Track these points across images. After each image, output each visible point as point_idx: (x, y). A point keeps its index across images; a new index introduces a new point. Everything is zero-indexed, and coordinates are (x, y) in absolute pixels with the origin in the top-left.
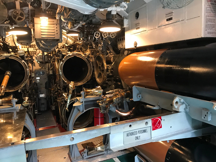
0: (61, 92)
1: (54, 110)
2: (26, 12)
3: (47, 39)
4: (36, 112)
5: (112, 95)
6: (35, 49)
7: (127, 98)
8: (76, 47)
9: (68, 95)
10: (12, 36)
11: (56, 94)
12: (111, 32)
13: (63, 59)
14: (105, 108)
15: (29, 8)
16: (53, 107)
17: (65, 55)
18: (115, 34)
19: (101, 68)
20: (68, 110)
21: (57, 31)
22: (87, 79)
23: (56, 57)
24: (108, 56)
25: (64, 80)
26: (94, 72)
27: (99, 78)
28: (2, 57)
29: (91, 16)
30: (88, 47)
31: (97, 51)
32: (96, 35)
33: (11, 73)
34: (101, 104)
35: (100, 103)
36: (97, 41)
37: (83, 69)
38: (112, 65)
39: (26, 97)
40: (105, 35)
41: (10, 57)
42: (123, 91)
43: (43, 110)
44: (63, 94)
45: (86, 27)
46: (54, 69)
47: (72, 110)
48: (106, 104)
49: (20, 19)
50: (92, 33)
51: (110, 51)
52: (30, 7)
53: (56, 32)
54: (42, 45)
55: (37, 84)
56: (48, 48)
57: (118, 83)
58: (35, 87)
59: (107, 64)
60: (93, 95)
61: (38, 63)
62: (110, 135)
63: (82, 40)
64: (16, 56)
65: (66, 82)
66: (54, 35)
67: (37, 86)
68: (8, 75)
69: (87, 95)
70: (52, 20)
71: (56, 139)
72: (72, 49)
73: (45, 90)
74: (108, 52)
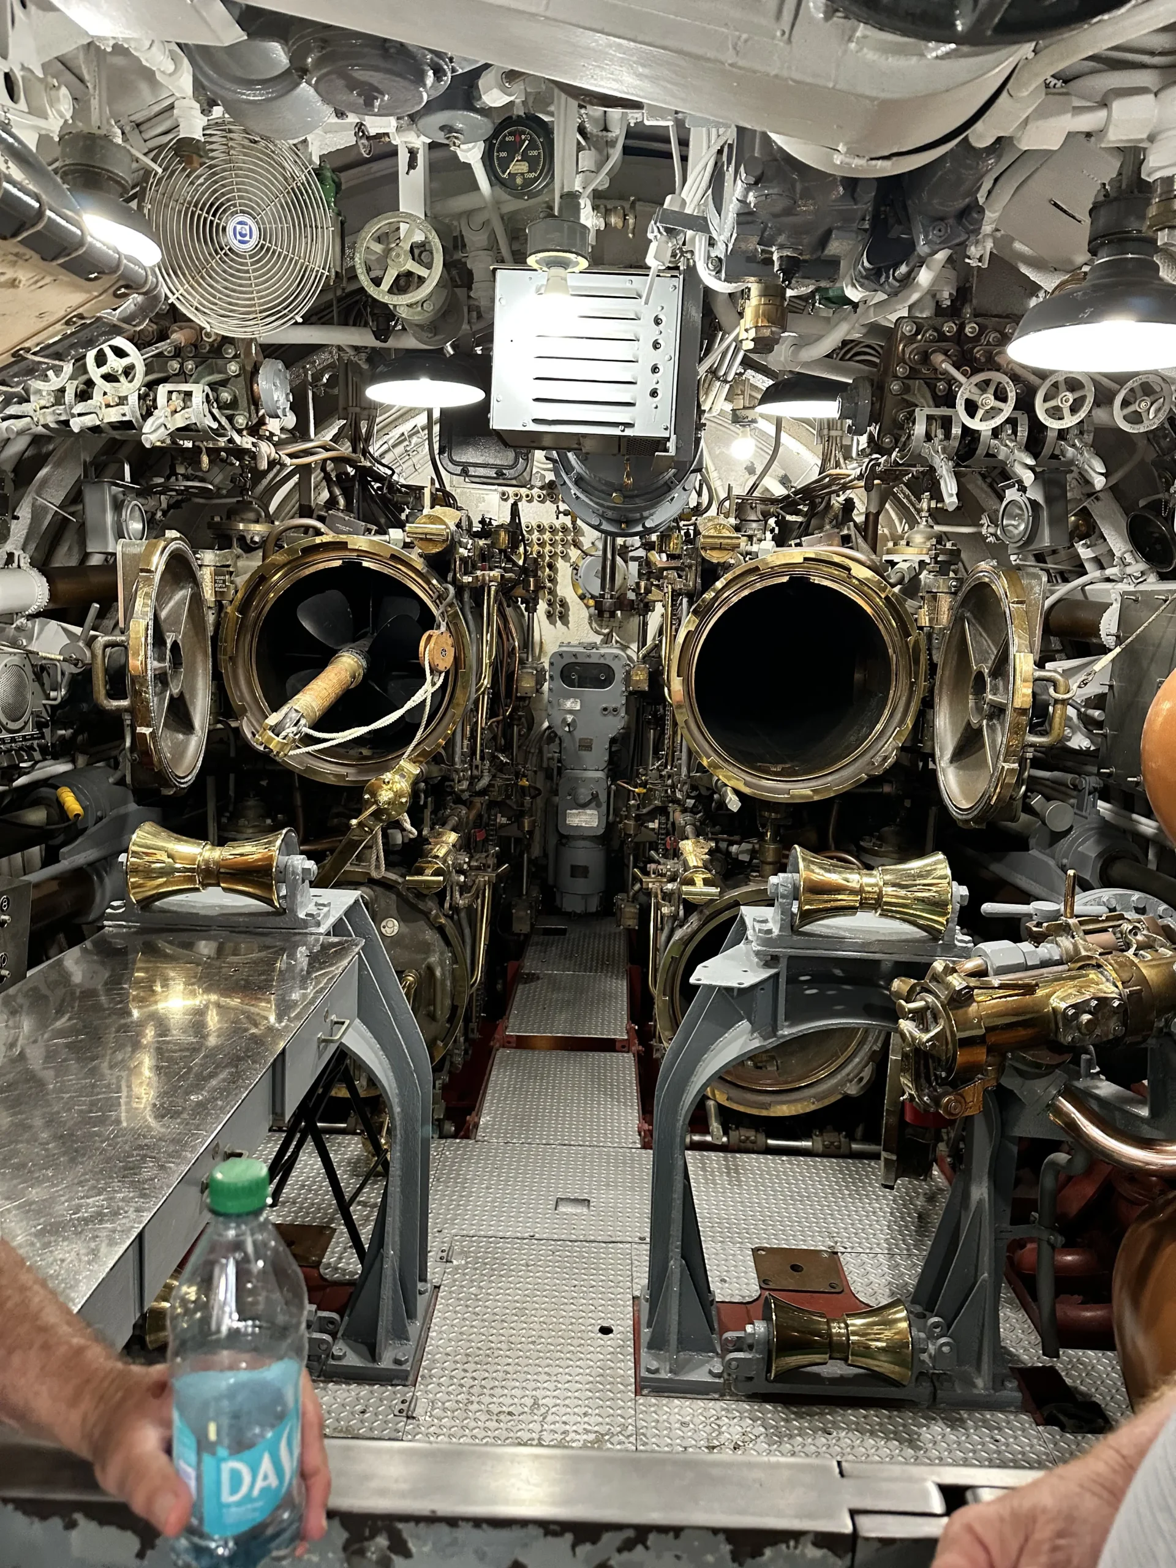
3: (578, 435)
5: (1046, 951)
6: (566, 514)
8: (829, 508)
13: (708, 597)
14: (952, 1076)
16: (625, 908)
17: (725, 567)
19: (989, 687)
21: (655, 369)
22: (872, 763)
24: (1083, 586)
27: (962, 769)
30: (921, 509)
32: (971, 405)
34: (914, 1031)
36: (989, 455)
38: (1099, 668)
39: (443, 827)
43: (578, 911)
45: (911, 341)
49: (405, 283)
51: (1100, 550)
53: (648, 381)
55: (560, 740)
59: (1043, 660)
61: (588, 608)
65: (706, 763)
66: (631, 404)
70: (627, 283)
72: (799, 519)
74: (1084, 552)
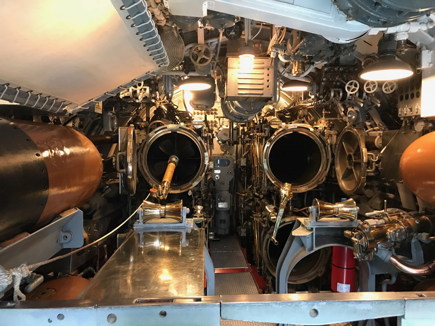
0: (262, 203)
1: (244, 237)
2: (212, 48)
3: (248, 97)
4: (211, 235)
5: (381, 221)
6: (217, 117)
7: (421, 232)
8: (297, 114)
9: (276, 210)
10: (182, 92)
11: (250, 204)
12: (385, 82)
13: (273, 137)
14: (366, 251)
15: (218, 40)
16: (242, 230)
17: (276, 129)
18: (395, 84)
19: (353, 158)
20: (276, 241)
21: (268, 81)
22: (318, 181)
23: (257, 132)
24: (368, 132)
25: (271, 179)
26: (333, 167)
27: (346, 180)
28: (166, 130)
29: (345, 48)
30: (322, 114)
31: (341, 121)
32: (349, 88)
33: (178, 159)
34: (356, 240)
35: (356, 238)
36: (349, 99)
37: (308, 158)
38: (382, 152)
39: (198, 205)
40: (371, 87)
41: (179, 131)
42: (410, 215)
43: (223, 234)
44: (267, 208)
45: (326, 72)
46: (249, 155)
47: (288, 242)
48: (370, 242)
49: (203, 61)
50: (338, 84)
51: (372, 122)
52: (222, 38)
53: (266, 84)
54: (235, 109)
55: (214, 182)
56: (245, 115)
57: (387, 194)
58: (211, 187)
59: (368, 150)
60: (335, 217)
61: (220, 144)
62: (403, 320)
63: (312, 99)
64: (189, 129)
65: (273, 182)
66: (262, 89)
67: (214, 185)
68: (174, 162)
69: (323, 215)
70: (260, 60)
71: (281, 306)
72: (289, 117)
73: (229, 194)
74: (368, 124)
